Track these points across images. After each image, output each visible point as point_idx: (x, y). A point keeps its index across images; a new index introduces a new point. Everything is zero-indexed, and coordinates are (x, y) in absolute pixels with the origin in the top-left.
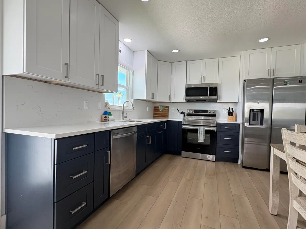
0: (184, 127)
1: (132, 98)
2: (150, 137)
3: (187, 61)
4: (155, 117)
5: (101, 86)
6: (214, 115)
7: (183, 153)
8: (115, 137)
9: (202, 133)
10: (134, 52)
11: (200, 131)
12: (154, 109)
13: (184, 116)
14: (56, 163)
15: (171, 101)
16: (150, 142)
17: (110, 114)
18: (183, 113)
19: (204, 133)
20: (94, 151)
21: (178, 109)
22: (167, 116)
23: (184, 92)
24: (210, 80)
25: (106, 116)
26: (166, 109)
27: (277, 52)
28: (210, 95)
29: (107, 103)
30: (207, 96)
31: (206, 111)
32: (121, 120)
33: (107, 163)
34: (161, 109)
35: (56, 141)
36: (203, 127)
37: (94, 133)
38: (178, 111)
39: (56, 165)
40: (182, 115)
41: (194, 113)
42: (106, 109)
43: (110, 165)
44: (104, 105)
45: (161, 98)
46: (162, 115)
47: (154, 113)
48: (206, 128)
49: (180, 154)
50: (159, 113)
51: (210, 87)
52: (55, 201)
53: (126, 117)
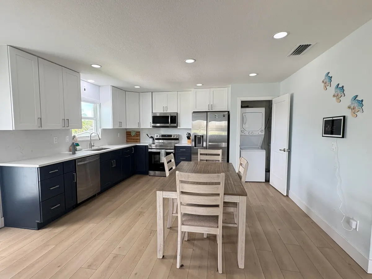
0: (149, 150)
1: (100, 127)
2: (114, 161)
3: (152, 92)
4: (128, 142)
5: (67, 127)
6: (177, 139)
7: (151, 173)
8: (79, 164)
9: (163, 155)
10: (99, 86)
11: (161, 154)
12: (127, 134)
13: (154, 140)
14: (39, 180)
15: (140, 127)
16: (114, 165)
17: (78, 145)
18: (152, 137)
19: (164, 155)
20: (64, 174)
21: (147, 134)
22: (138, 140)
23: (151, 120)
24: (171, 110)
25: (74, 147)
26: (138, 134)
27: (214, 92)
28: (171, 123)
29: (74, 137)
30: (169, 123)
31: (171, 136)
32: (89, 149)
33: (74, 181)
34: (133, 134)
35: (39, 168)
36: (164, 150)
37: (63, 163)
38: (148, 136)
39: (40, 182)
40: (151, 139)
41: (161, 137)
42: (73, 141)
43: (76, 182)
44: (72, 138)
45: (131, 125)
46: (134, 140)
47: (127, 138)
48: (166, 151)
49: (147, 174)
50: (132, 138)
51: (171, 116)
52: (41, 201)
53: (93, 146)
